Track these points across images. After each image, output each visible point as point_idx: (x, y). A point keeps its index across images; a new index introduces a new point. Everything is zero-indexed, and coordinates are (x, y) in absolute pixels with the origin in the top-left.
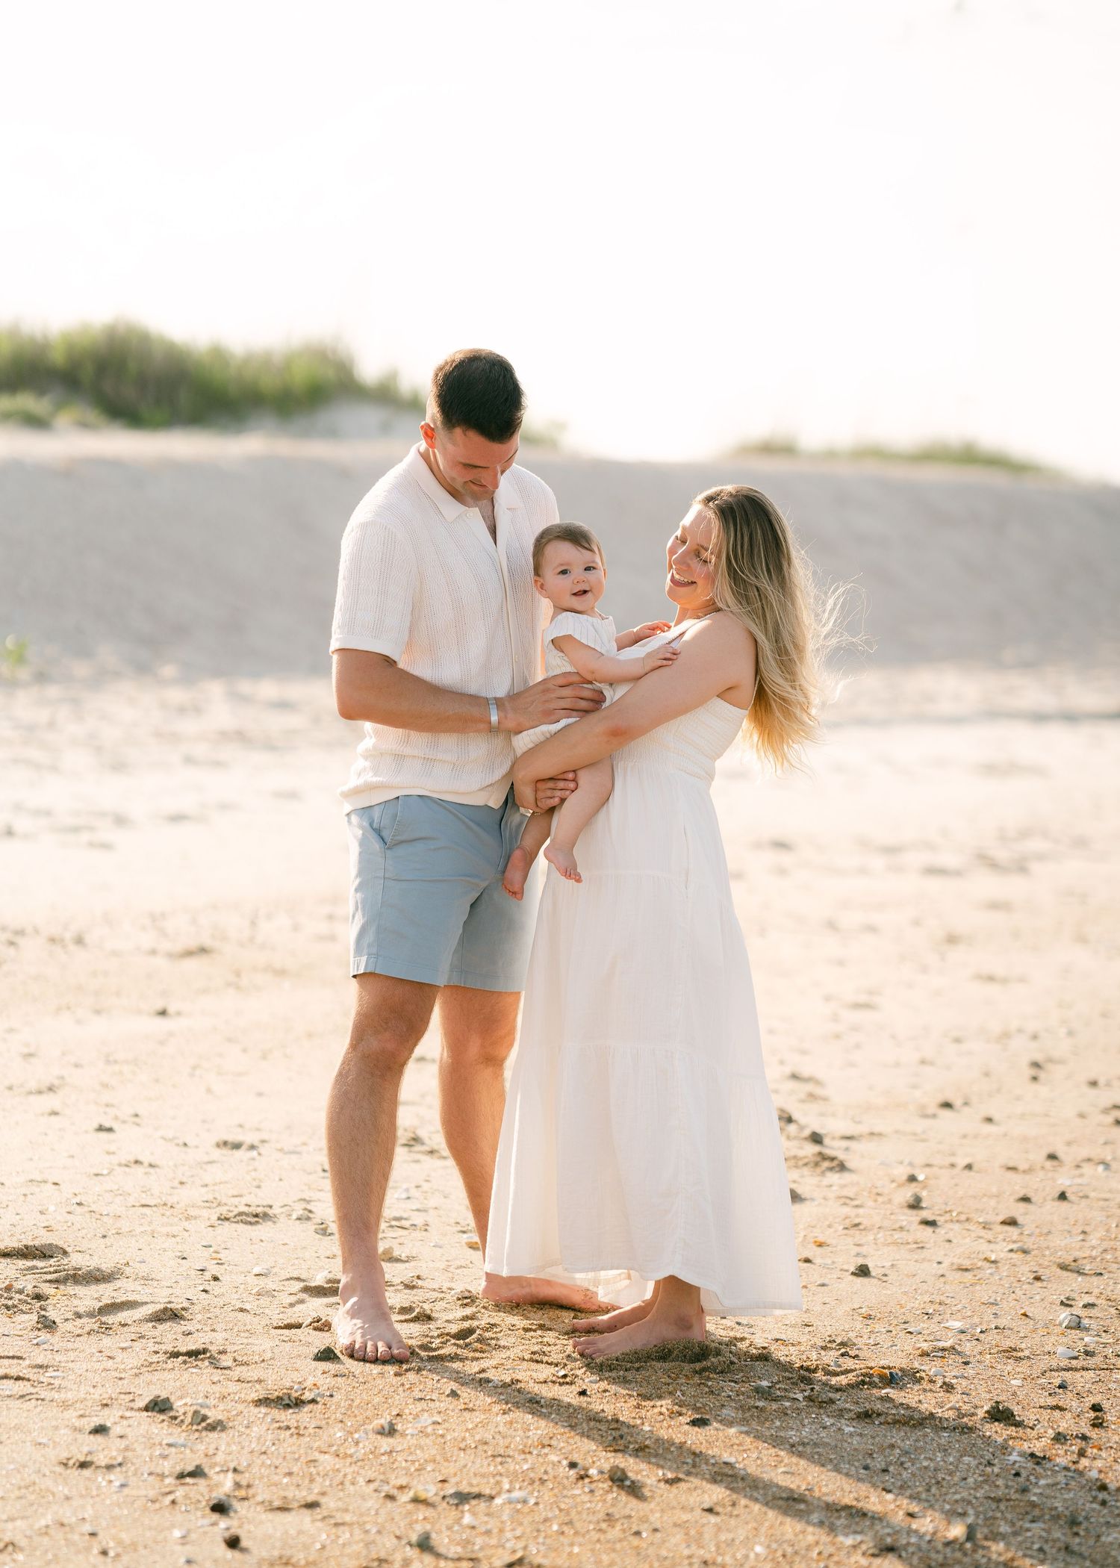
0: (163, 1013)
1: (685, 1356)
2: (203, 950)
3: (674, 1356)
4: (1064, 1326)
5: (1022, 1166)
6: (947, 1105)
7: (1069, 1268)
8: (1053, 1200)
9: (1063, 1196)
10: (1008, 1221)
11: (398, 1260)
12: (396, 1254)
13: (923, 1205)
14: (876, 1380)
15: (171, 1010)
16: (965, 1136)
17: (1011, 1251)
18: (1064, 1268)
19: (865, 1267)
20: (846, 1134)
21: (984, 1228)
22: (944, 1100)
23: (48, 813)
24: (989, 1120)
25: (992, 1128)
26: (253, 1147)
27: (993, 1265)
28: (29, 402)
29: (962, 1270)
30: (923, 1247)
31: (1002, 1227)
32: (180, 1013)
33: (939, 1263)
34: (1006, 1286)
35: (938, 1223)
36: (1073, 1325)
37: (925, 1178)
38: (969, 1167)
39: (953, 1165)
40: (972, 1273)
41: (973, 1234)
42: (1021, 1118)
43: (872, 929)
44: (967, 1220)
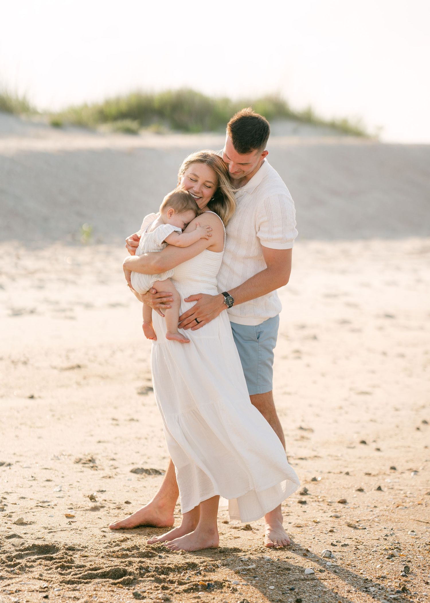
0: (32, 397)
1: (115, 575)
2: (79, 367)
3: (110, 575)
4: (323, 556)
5: (373, 473)
6: (364, 442)
7: (351, 525)
8: (375, 490)
9: (379, 489)
10: (341, 501)
11: (26, 524)
12: (24, 521)
13: (308, 492)
14: (200, 587)
15: (36, 395)
16: (360, 458)
17: (331, 517)
18: (349, 526)
19: (249, 526)
20: (303, 457)
21: (328, 505)
22: (364, 441)
23: (57, 303)
24: (378, 450)
25: (378, 453)
26: (9, 465)
27: (315, 524)
28: (129, 123)
29: (297, 527)
30: (289, 515)
31: (337, 504)
32: (40, 397)
33: (290, 523)
34: (313, 535)
35: (307, 502)
36: (327, 556)
37: (322, 479)
38: (347, 474)
39: (341, 472)
40: (301, 528)
41: (320, 508)
42: (396, 448)
43: (402, 356)
44: (323, 501)
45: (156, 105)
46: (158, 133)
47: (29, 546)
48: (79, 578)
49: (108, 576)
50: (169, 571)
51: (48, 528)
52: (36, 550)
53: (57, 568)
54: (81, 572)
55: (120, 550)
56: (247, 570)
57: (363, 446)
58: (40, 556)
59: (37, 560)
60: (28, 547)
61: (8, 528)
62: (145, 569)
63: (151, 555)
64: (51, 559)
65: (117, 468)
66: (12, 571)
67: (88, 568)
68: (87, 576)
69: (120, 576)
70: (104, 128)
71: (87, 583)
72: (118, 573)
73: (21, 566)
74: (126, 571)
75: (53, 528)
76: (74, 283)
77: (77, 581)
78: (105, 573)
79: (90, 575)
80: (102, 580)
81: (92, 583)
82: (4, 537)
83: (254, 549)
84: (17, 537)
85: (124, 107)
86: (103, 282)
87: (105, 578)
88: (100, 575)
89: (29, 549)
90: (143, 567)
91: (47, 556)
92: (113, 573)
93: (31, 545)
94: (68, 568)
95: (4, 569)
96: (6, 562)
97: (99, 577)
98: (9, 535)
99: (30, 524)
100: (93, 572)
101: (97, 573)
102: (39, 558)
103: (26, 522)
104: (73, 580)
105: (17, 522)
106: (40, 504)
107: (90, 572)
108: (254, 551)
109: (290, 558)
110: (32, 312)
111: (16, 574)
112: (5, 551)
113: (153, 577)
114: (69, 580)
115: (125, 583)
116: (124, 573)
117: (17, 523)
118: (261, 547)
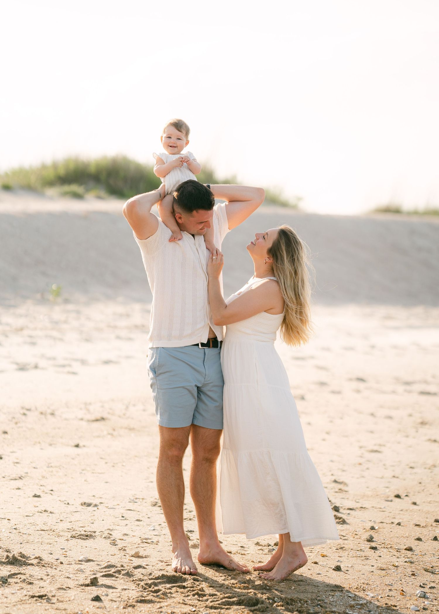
0: (77, 446)
2: (103, 419)
4: (418, 596)
5: (423, 524)
6: (398, 496)
7: (428, 570)
8: (431, 540)
9: (435, 538)
10: (408, 549)
11: (142, 557)
12: (140, 554)
13: (374, 540)
15: (81, 444)
16: (402, 510)
17: (406, 562)
18: (426, 570)
19: (340, 567)
20: (351, 508)
21: (397, 551)
22: (397, 494)
23: (54, 359)
24: (415, 504)
25: (415, 507)
26: (96, 505)
27: (396, 568)
28: (75, 188)
29: (381, 569)
30: (368, 559)
31: (404, 551)
32: (84, 446)
33: (373, 566)
34: (399, 577)
35: (378, 548)
36: (422, 596)
37: (378, 528)
38: (399, 524)
39: (392, 523)
40: (385, 571)
41: (391, 554)
42: (430, 503)
43: (390, 418)
44: (391, 547)
45: (92, 169)
46: (99, 198)
47: (159, 575)
48: (219, 604)
49: (243, 604)
50: (292, 602)
51: (164, 561)
52: (165, 579)
53: (194, 595)
54: (218, 599)
55: (238, 583)
56: (361, 605)
57: (397, 500)
58: (174, 585)
59: (172, 587)
60: (158, 577)
61: (129, 560)
62: (272, 599)
63: (269, 588)
64: (184, 587)
65: (192, 511)
66: (157, 596)
67: (223, 597)
68: (225, 603)
69: (253, 605)
70: (51, 192)
71: (227, 609)
72: (251, 602)
73: (163, 592)
74: (258, 600)
75: (168, 562)
76: (61, 340)
77: (219, 607)
78: (240, 601)
79: (228, 602)
80: (240, 607)
81: (232, 609)
82: (132, 567)
83: (355, 587)
84: (142, 567)
85: (62, 172)
86: (87, 340)
87: (240, 605)
88: (236, 603)
89: (159, 578)
90: (270, 598)
91: (180, 585)
92: (247, 601)
93: (161, 575)
94: (202, 595)
95: (150, 594)
96: (147, 589)
97: (235, 604)
98: (135, 566)
99: (146, 557)
100: (229, 600)
101: (233, 601)
102: (173, 586)
103: (142, 556)
104: (215, 605)
105: (134, 554)
106: (144, 541)
107: (227, 599)
108: (356, 589)
109: (391, 596)
110: (36, 367)
111: (161, 598)
112: (140, 579)
113: (283, 606)
114: (211, 605)
115: (261, 611)
116: (256, 602)
117: (134, 556)
118: (361, 586)
